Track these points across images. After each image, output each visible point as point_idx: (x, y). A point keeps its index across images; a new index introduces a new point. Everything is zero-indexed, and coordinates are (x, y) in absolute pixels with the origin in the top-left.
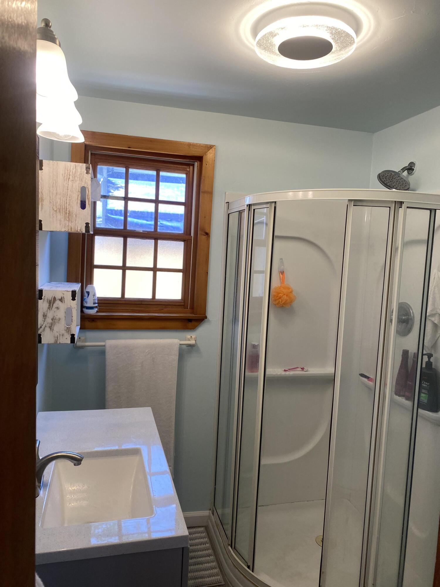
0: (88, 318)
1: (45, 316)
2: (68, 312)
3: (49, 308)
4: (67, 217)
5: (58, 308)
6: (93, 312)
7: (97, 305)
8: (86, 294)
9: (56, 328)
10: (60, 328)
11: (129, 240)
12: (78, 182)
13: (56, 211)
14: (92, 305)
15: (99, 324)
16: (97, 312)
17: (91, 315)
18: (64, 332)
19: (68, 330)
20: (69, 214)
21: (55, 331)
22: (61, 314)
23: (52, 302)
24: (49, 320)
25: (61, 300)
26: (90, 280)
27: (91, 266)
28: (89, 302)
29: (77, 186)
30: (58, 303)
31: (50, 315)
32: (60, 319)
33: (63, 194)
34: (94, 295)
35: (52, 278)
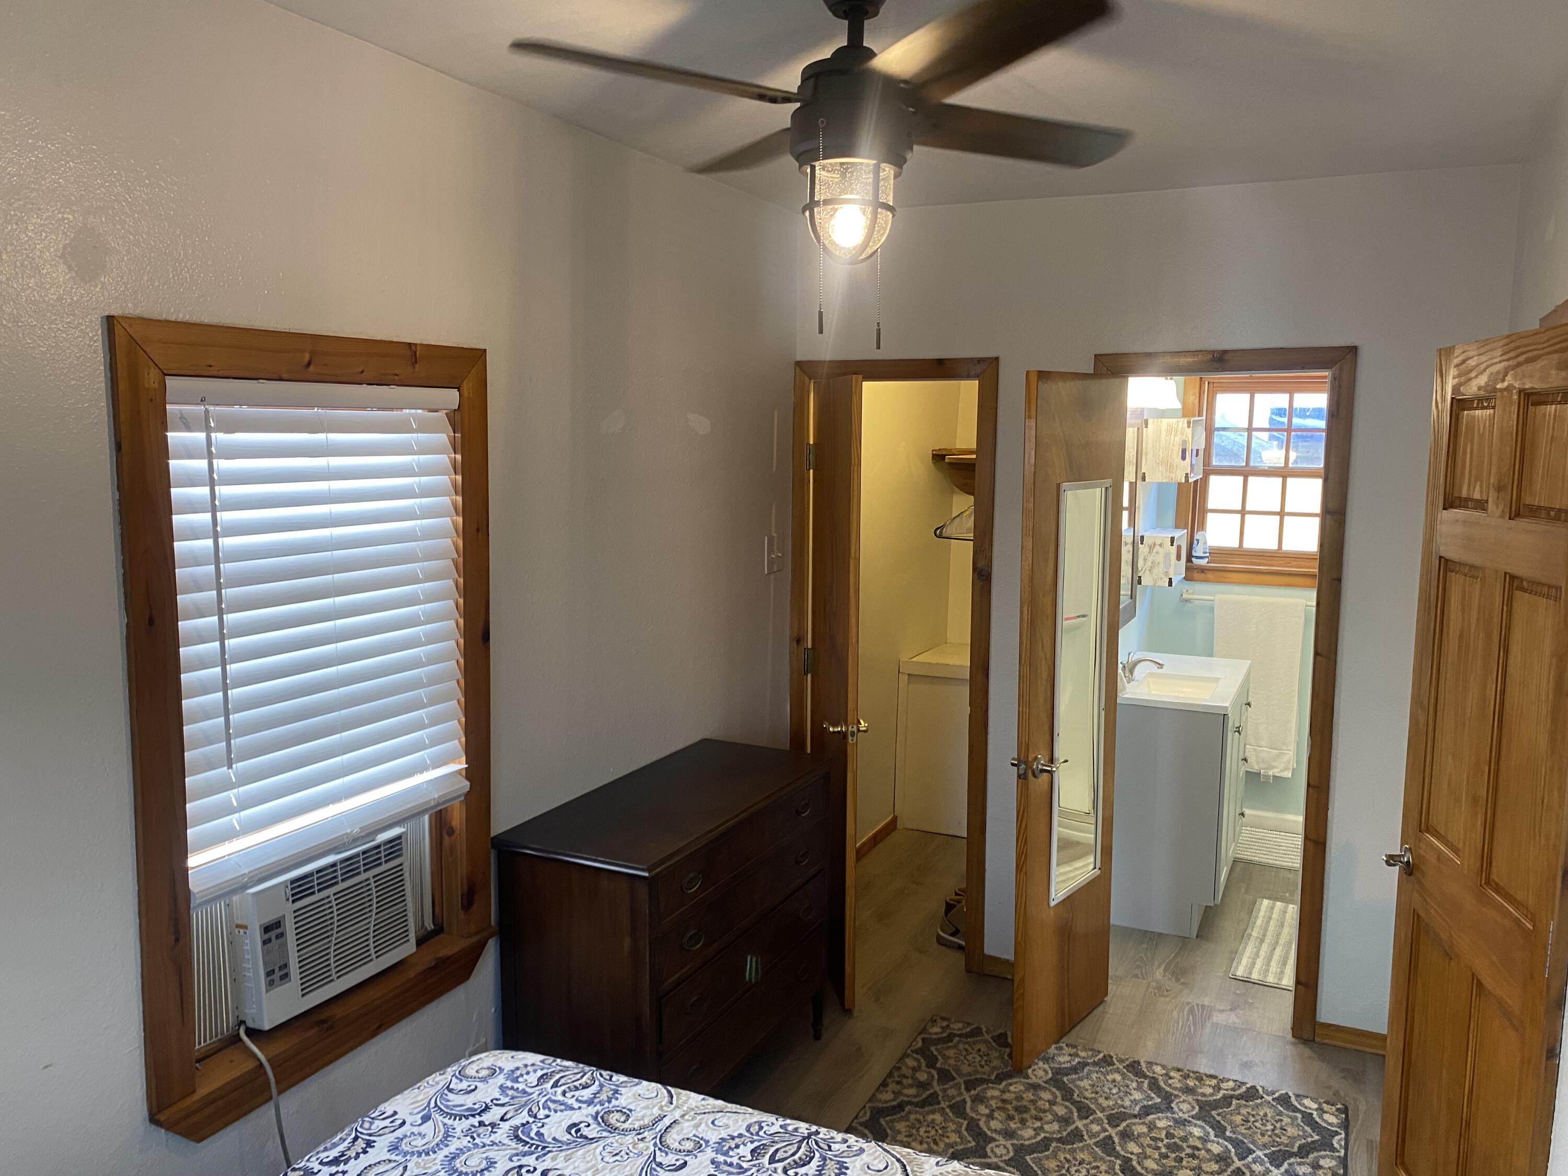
0: (1196, 569)
1: (1145, 560)
2: (1167, 555)
3: (1149, 552)
4: (1168, 469)
5: (1157, 553)
6: (1203, 562)
7: (1208, 554)
8: (1195, 542)
9: (1155, 571)
10: (1159, 571)
11: (1251, 479)
12: (1179, 436)
13: (1158, 464)
14: (1203, 555)
15: (1210, 575)
16: (1208, 563)
17: (1200, 566)
18: (1162, 576)
19: (1166, 573)
20: (1170, 466)
21: (1154, 575)
22: (1160, 559)
23: (1152, 547)
24: (1149, 564)
25: (1160, 545)
26: (1202, 527)
27: (1204, 511)
28: (1198, 551)
29: (1178, 439)
30: (1158, 547)
31: (1150, 559)
32: (1159, 563)
33: (1166, 448)
34: (1205, 543)
35: (1158, 524)
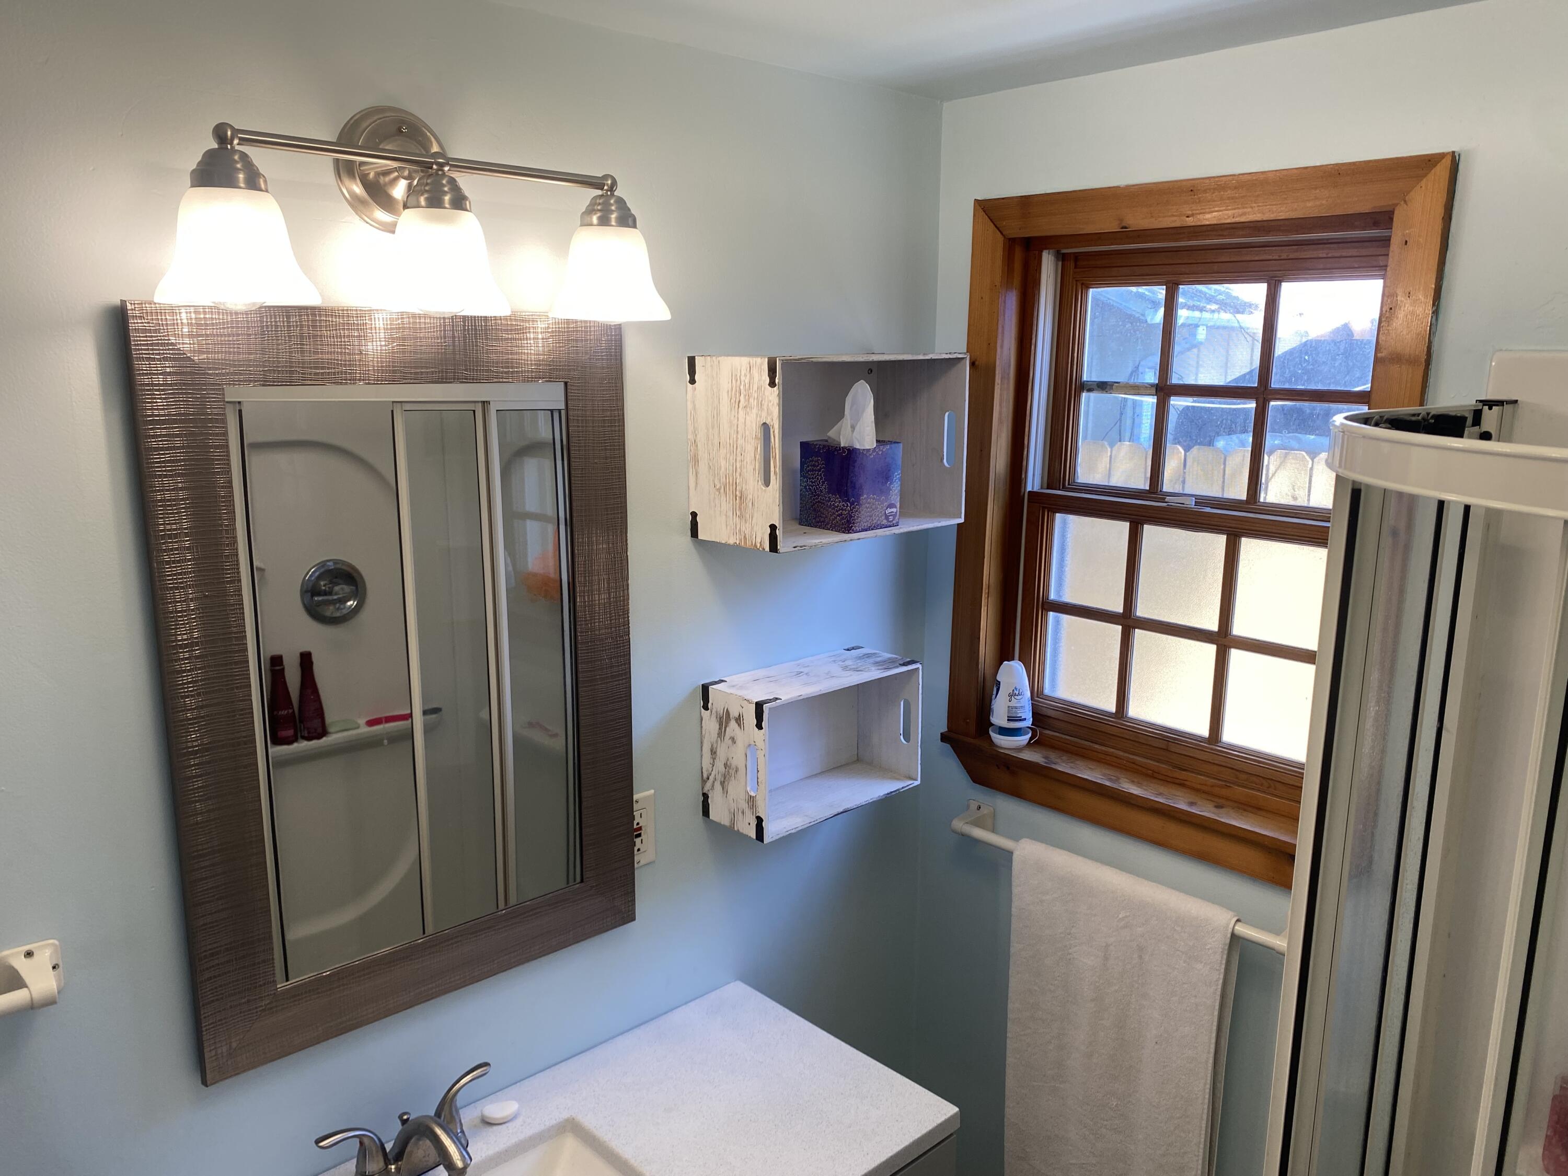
3: (719, 735)
4: (738, 508)
5: (733, 740)
6: (1014, 743)
9: (732, 790)
10: (738, 791)
12: (755, 411)
13: (719, 490)
14: (1005, 724)
15: (1024, 783)
18: (745, 806)
19: (752, 803)
20: (741, 498)
21: (730, 797)
22: (738, 757)
23: (723, 722)
24: (720, 765)
25: (738, 721)
27: (1035, 605)
28: (998, 714)
29: (753, 423)
30: (733, 726)
31: (722, 753)
32: (738, 769)
33: (730, 444)
34: (1013, 694)
